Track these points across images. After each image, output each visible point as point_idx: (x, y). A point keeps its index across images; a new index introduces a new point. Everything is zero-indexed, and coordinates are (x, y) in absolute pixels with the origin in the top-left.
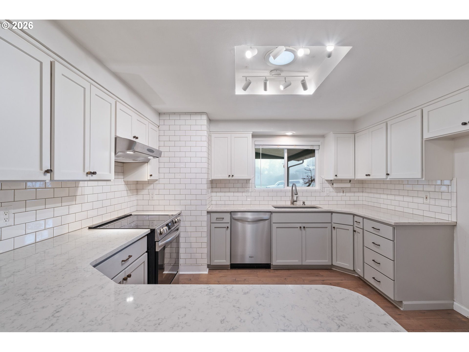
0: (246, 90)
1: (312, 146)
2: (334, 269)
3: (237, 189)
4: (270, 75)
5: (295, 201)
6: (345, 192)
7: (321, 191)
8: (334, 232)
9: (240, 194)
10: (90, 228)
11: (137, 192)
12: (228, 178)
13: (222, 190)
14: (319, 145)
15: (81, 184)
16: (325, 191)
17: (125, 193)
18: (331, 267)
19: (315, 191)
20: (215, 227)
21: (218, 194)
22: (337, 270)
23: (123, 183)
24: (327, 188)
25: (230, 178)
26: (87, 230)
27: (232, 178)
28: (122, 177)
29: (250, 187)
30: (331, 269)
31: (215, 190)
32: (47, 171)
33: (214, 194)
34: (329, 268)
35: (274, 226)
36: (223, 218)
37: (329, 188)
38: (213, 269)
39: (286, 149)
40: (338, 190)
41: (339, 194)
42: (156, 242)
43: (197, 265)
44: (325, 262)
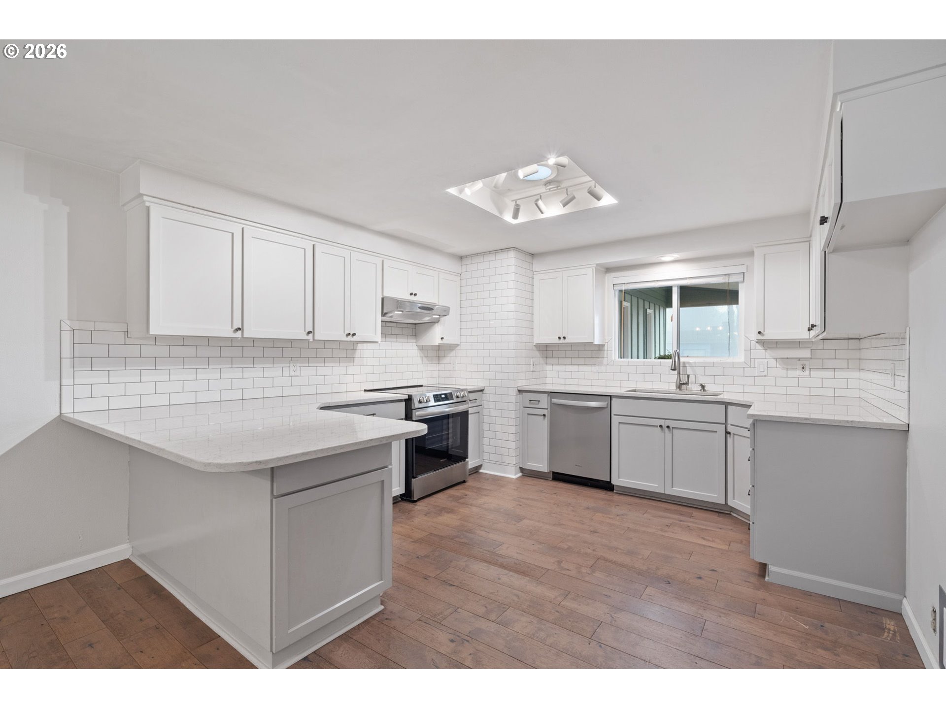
0: (519, 217)
1: (727, 277)
2: (735, 515)
3: (584, 360)
4: (546, 190)
5: (684, 384)
6: (807, 367)
7: (747, 366)
8: (730, 441)
9: (588, 368)
10: (365, 391)
11: (439, 360)
12: (558, 341)
13: (561, 361)
14: (744, 273)
15: (360, 346)
16: (756, 366)
17: (419, 360)
18: (731, 511)
19: (733, 366)
20: (528, 414)
21: (556, 368)
22: (739, 517)
23: (416, 348)
24: (761, 360)
25: (562, 341)
26: (363, 392)
27: (564, 342)
28: (414, 341)
29: (605, 356)
30: (730, 514)
31: (550, 361)
32: (309, 333)
33: (549, 368)
34: (727, 512)
35: (615, 420)
36: (539, 401)
37: (766, 361)
38: (528, 476)
39: (675, 286)
40: (788, 364)
41: (791, 373)
42: (413, 410)
43: (502, 464)
44: (715, 496)
